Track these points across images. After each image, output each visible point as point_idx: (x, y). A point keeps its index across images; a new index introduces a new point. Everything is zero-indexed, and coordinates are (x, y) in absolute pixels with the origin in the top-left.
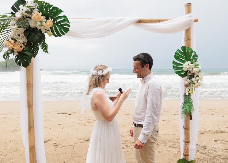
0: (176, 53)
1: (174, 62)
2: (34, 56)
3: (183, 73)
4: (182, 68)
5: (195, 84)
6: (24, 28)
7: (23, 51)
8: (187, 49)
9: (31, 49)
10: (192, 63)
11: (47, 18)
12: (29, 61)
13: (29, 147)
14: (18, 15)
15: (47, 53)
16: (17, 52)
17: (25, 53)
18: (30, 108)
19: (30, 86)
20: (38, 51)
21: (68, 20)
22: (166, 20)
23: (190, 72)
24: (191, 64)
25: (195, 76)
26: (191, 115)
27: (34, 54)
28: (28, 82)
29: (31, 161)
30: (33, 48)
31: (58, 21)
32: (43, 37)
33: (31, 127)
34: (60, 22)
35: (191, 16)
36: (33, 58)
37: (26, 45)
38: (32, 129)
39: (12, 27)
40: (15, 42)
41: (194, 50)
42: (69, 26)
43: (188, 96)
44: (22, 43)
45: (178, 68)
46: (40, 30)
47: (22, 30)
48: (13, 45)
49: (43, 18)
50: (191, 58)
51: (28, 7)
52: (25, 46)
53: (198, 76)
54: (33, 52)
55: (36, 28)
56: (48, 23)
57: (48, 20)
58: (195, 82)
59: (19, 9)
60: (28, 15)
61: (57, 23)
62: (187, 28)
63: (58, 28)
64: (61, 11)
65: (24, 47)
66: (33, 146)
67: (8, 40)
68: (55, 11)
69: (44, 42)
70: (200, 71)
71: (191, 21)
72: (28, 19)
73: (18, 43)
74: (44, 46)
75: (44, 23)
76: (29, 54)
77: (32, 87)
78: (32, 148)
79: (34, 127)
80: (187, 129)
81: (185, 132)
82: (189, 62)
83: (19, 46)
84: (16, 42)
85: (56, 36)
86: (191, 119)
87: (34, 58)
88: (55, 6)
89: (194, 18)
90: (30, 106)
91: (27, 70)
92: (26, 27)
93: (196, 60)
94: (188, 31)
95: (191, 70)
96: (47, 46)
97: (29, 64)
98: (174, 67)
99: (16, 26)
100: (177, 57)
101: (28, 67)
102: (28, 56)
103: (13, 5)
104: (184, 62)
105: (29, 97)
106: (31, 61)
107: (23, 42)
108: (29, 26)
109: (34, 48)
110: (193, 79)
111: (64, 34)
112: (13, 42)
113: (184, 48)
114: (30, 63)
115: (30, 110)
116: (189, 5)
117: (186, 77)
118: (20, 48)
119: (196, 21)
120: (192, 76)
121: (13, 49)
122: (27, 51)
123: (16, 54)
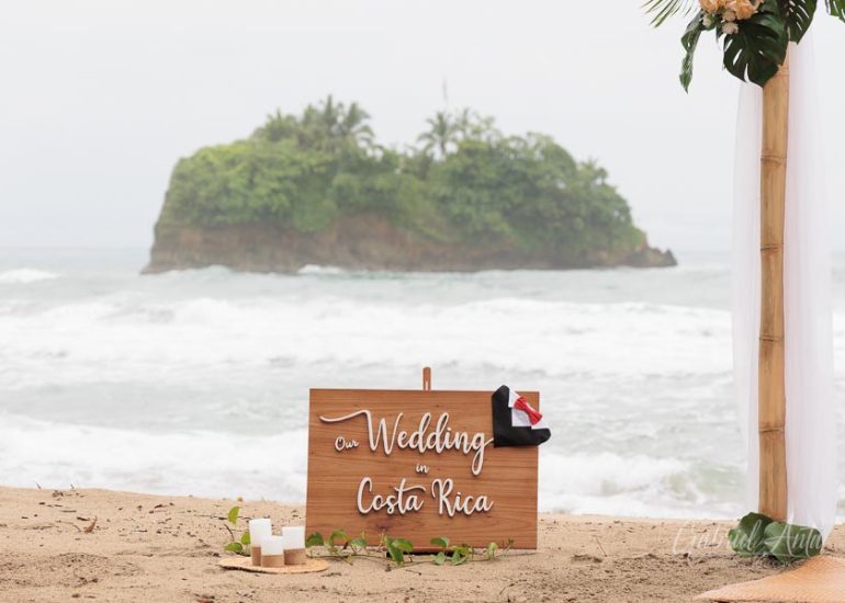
2: (798, 40)
7: (761, 14)
9: (786, 6)
12: (776, 57)
13: (760, 428)
16: (736, 21)
17: (763, 23)
18: (772, 257)
19: (778, 164)
20: (811, 16)
27: (798, 26)
28: (771, 147)
29: (767, 490)
30: (792, 3)
33: (771, 341)
36: (791, 45)
38: (776, 347)
54: (792, 21)
66: (776, 426)
76: (777, 27)
77: (782, 167)
78: (772, 434)
79: (782, 338)
87: (794, 43)
90: (771, 249)
91: (765, 94)
97: (776, 70)
101: (771, 80)
102: (773, 34)
105: (770, 206)
106: (783, 55)
109: (798, 2)
114: (779, 66)
115: (773, 267)
118: (748, 3)
121: (721, 9)
122: (769, 16)
123: (730, 28)
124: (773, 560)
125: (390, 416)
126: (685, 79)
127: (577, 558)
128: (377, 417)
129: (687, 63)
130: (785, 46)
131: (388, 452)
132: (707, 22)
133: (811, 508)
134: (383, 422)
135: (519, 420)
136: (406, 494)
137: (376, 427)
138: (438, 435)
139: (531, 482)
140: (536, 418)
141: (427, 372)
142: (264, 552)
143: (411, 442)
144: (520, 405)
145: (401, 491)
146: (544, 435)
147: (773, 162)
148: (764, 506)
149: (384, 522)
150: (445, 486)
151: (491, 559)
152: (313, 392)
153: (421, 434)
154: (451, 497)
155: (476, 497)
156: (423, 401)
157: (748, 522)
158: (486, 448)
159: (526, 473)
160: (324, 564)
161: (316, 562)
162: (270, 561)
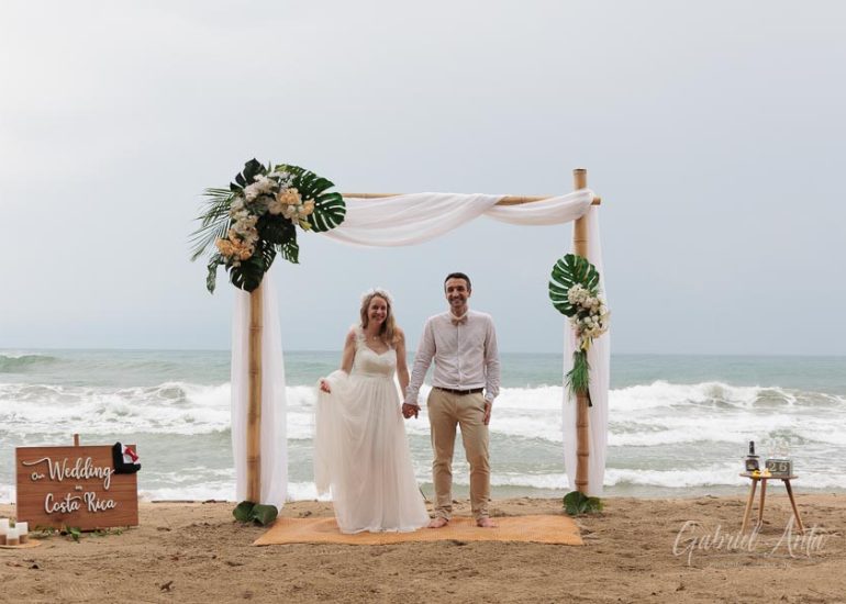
0: (555, 267)
1: (551, 286)
2: (266, 269)
3: (569, 308)
4: (566, 298)
5: (590, 329)
6: (258, 215)
7: (253, 257)
8: (576, 260)
10: (585, 287)
11: (304, 199)
12: (259, 279)
13: (248, 459)
14: (251, 191)
15: (296, 262)
16: (240, 261)
17: (253, 262)
20: (273, 259)
21: (344, 199)
22: (535, 200)
23: (581, 305)
24: (581, 290)
25: (591, 314)
26: (588, 396)
27: (268, 265)
28: (254, 323)
30: (265, 253)
31: (323, 203)
32: (292, 233)
33: (254, 416)
34: (328, 205)
35: (585, 194)
36: (268, 275)
37: (256, 246)
38: (258, 420)
39: (237, 213)
40: (241, 243)
41: (591, 262)
42: (344, 211)
43: (581, 354)
44: (252, 244)
45: (558, 298)
46: (290, 220)
47: (254, 218)
48: (236, 247)
49: (298, 198)
50: (586, 276)
51: (272, 178)
52: (256, 249)
53: (598, 313)
54: (265, 261)
55: (281, 215)
56: (308, 208)
57: (306, 202)
58: (591, 325)
59: (254, 181)
60: (270, 192)
61: (321, 207)
62: (578, 217)
63: (322, 217)
64: (331, 185)
65: (253, 250)
67: (228, 239)
68: (321, 185)
69: (294, 243)
70: (600, 304)
71: (583, 203)
72: (267, 198)
73: (246, 243)
74: (290, 248)
75: (301, 208)
76: (260, 265)
77: (260, 331)
78: (254, 463)
80: (581, 425)
81: (578, 431)
82: (579, 285)
84: (243, 243)
85: (316, 230)
86: (590, 405)
87: (266, 273)
88: (320, 175)
89: (591, 198)
90: (255, 371)
91: (252, 297)
92: (261, 213)
93: (596, 281)
94: (580, 223)
95: (582, 300)
96: (297, 251)
98: (551, 295)
99: (245, 213)
100: (557, 275)
102: (258, 267)
103: (240, 174)
104: (570, 285)
106: (262, 278)
108: (268, 212)
109: (267, 253)
110: (587, 319)
111: (332, 227)
112: (237, 242)
113: (569, 258)
116: (580, 173)
117: (575, 316)
119: (596, 202)
120: (586, 312)
121: (234, 255)
123: (236, 264)
124: (258, 523)
125: (61, 461)
126: (211, 288)
127: (159, 529)
128: (53, 462)
129: (209, 279)
130: (263, 274)
131: (60, 479)
132: (225, 260)
133: (271, 497)
134: (57, 464)
135: (127, 460)
136: (71, 502)
137: (53, 467)
138: (86, 468)
139: (135, 491)
140: (135, 458)
141: (76, 436)
142: (8, 537)
143: (72, 473)
144: (128, 452)
145: (68, 500)
146: (138, 467)
147: (255, 330)
148: (252, 497)
149: (60, 517)
150: (91, 496)
151: (117, 533)
152: (18, 449)
153: (77, 468)
154: (95, 502)
155: (107, 500)
156: (75, 451)
157: (241, 506)
158: (112, 475)
159: (130, 487)
160: (38, 543)
161: (34, 541)
162: (12, 542)
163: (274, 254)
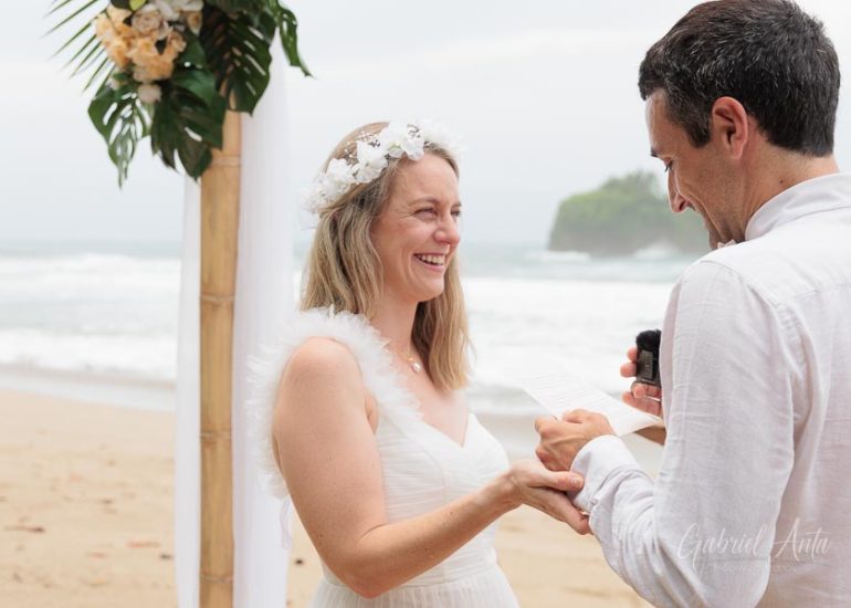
2: (248, 104)
9: (227, 56)
16: (154, 83)
18: (208, 451)
19: (215, 307)
20: (267, 70)
27: (248, 87)
30: (237, 53)
37: (196, 31)
40: (128, 21)
44: (171, 23)
48: (124, 39)
54: (238, 77)
65: (178, 46)
73: (142, 20)
77: (223, 311)
79: (230, 573)
83: (147, 40)
84: (134, 21)
87: (245, 115)
97: (211, 157)
101: (207, 173)
107: (175, 16)
109: (245, 50)
114: (215, 152)
118: (154, 51)
122: (198, 74)
123: (149, 96)
163: (266, 61)
